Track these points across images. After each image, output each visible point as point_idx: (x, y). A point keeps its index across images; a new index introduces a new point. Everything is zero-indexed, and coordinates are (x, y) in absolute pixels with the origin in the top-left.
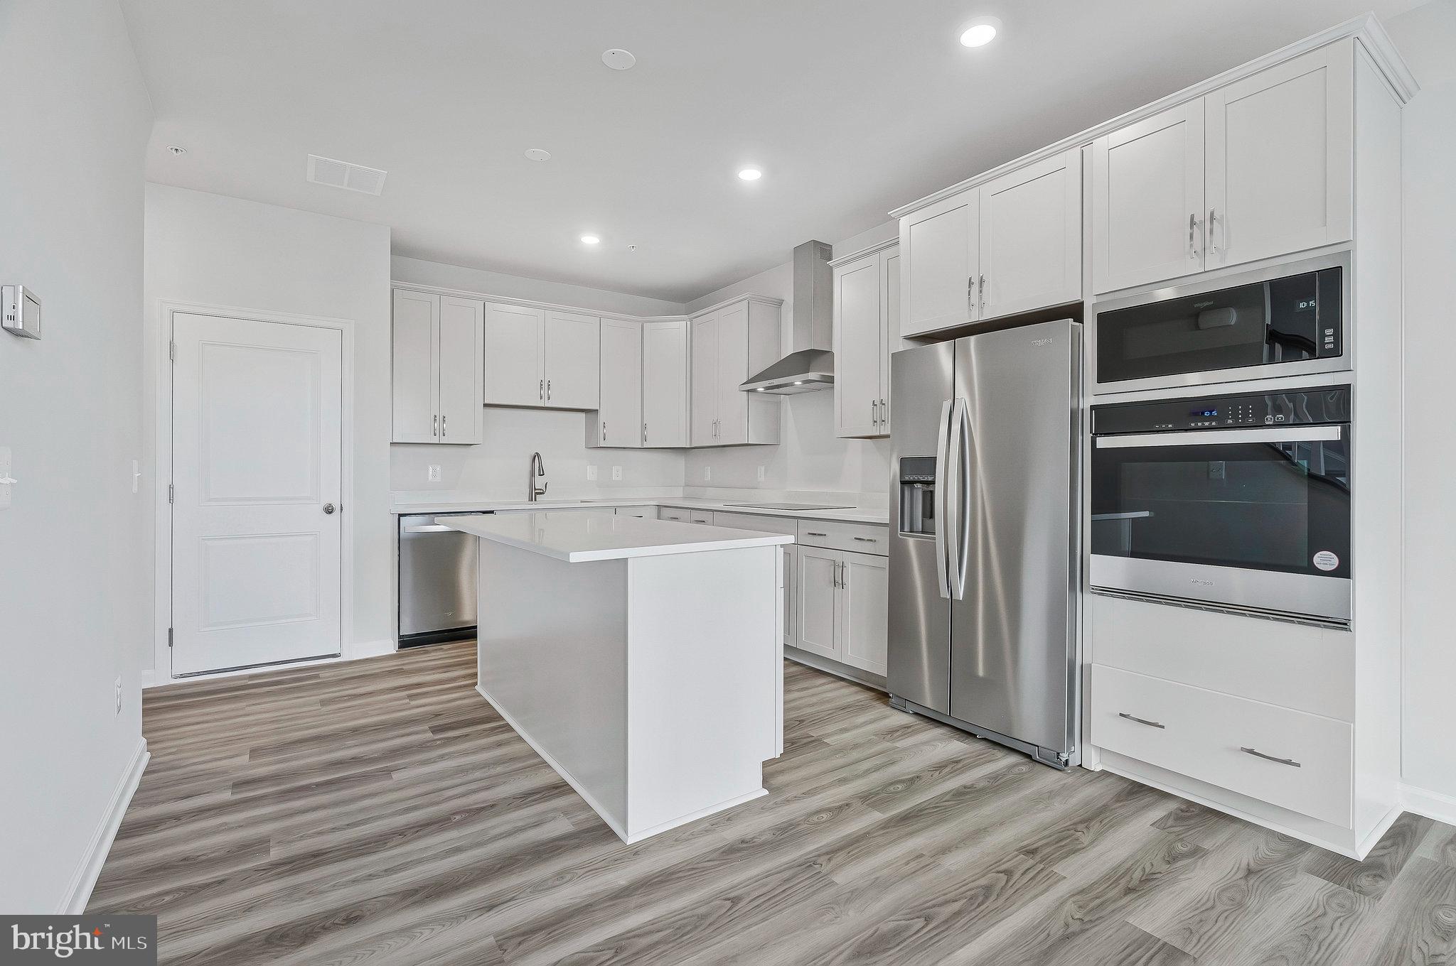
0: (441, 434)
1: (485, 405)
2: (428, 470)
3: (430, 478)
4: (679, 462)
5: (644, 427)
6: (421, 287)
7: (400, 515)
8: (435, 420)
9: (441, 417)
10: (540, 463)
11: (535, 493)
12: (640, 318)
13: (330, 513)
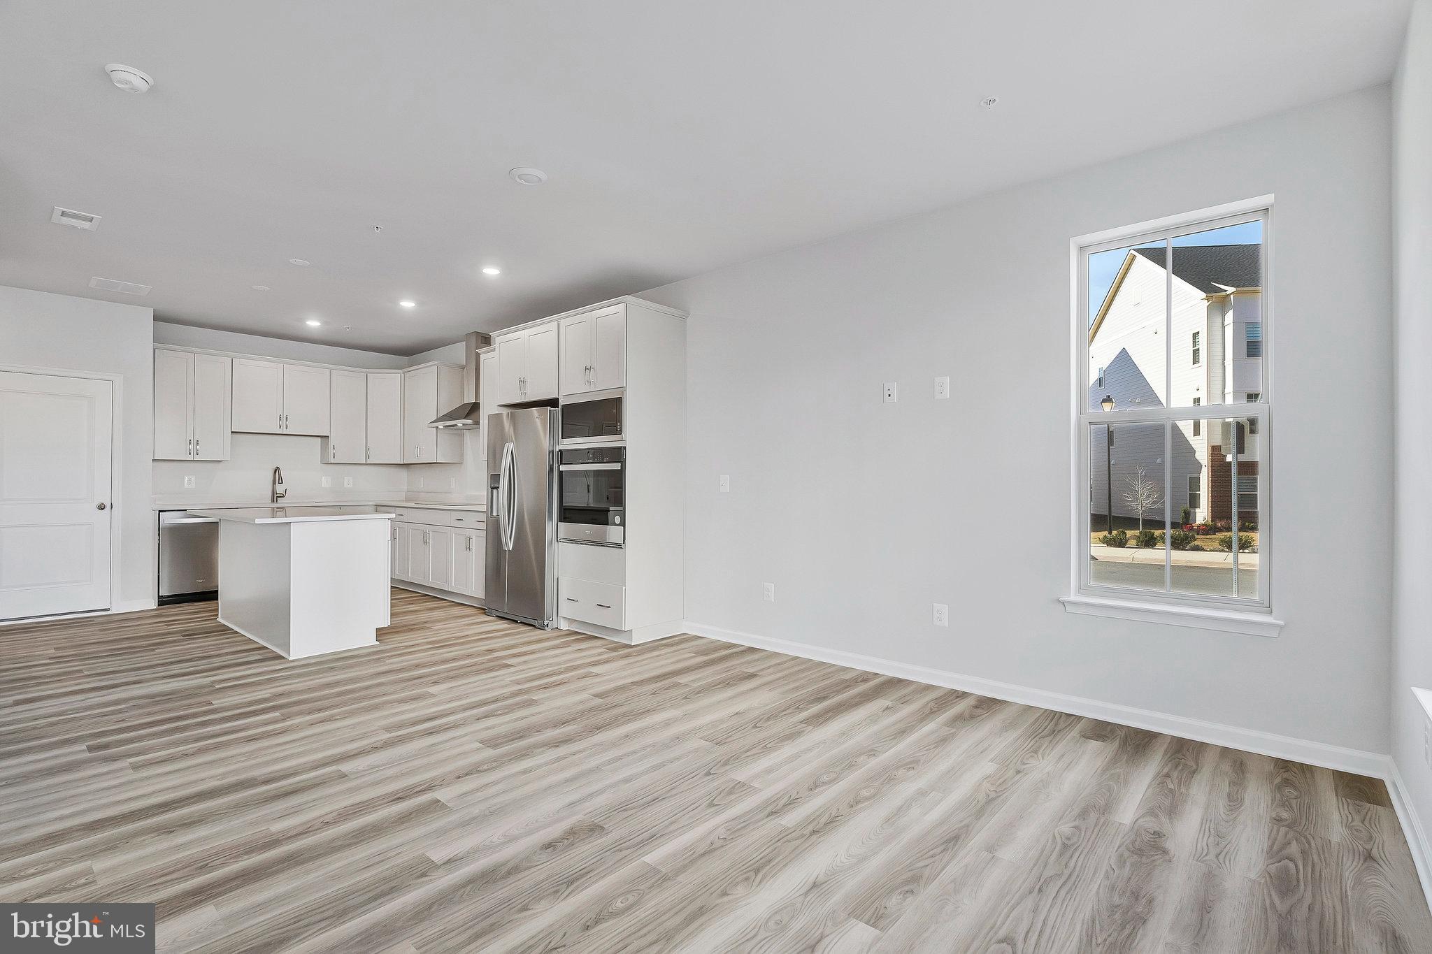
0: (195, 453)
1: (232, 432)
2: (184, 479)
3: (186, 485)
4: (403, 473)
5: (367, 449)
6: (178, 347)
7: (160, 511)
8: (190, 443)
9: (195, 442)
10: (280, 475)
11: (275, 497)
12: (364, 370)
13: (103, 509)
